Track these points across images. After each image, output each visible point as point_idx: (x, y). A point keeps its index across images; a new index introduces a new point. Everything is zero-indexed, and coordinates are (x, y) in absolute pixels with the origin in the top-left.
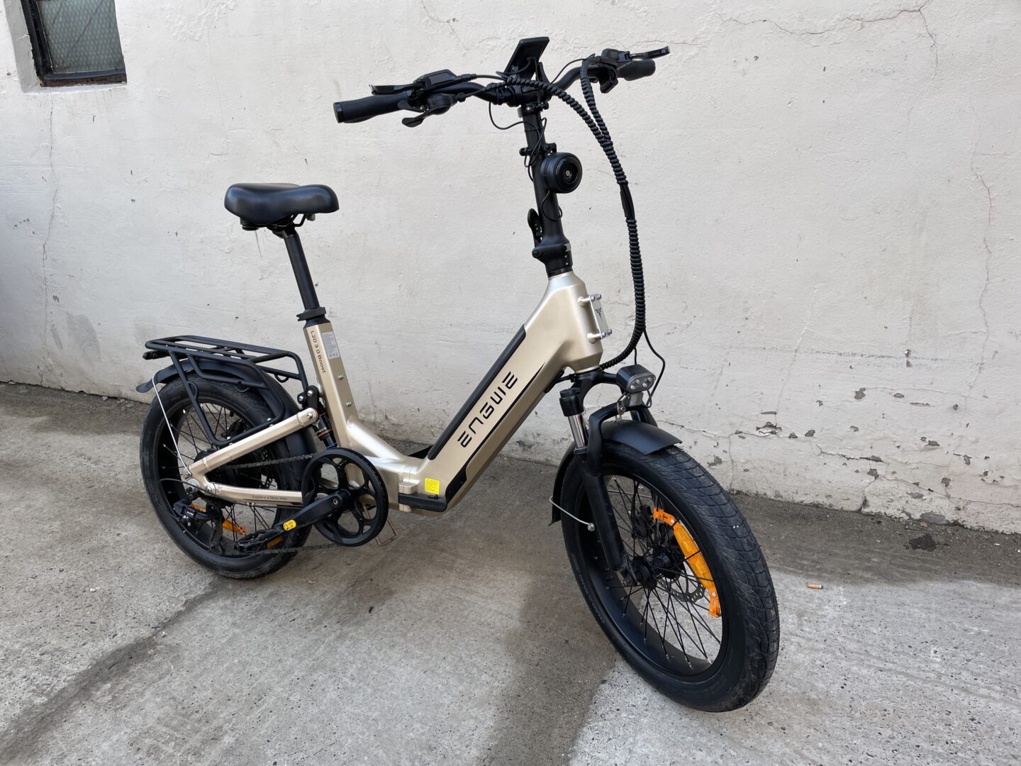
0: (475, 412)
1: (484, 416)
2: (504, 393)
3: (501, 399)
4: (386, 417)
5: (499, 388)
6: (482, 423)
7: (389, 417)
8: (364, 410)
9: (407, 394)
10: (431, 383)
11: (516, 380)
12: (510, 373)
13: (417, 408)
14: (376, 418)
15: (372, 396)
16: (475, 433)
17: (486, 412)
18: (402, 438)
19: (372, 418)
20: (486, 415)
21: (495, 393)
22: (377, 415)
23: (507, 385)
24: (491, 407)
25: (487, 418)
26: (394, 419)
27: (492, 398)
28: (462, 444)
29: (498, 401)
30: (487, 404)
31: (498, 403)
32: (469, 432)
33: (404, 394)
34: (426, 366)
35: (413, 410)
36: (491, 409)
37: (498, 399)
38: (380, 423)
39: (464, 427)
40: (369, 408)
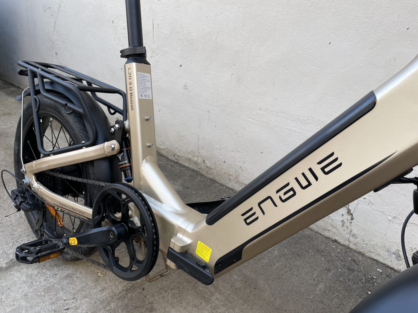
0: (270, 190)
1: (280, 198)
2: (316, 178)
3: (310, 184)
4: (204, 161)
5: (310, 170)
6: (276, 205)
7: (206, 162)
8: (192, 153)
9: (220, 150)
10: (237, 146)
11: (340, 165)
12: (332, 154)
13: (223, 160)
14: (198, 160)
15: (198, 146)
16: (264, 213)
17: (285, 193)
18: (211, 177)
19: (196, 159)
20: (284, 198)
21: (303, 174)
22: (199, 158)
23: (323, 169)
24: (292, 189)
25: (283, 201)
26: (208, 164)
27: (296, 179)
28: (245, 220)
29: (304, 186)
30: (288, 184)
31: (304, 188)
32: (256, 209)
33: (218, 149)
34: (236, 134)
35: (221, 161)
36: (291, 193)
37: (304, 183)
38: (200, 164)
39: (252, 202)
40: (195, 153)
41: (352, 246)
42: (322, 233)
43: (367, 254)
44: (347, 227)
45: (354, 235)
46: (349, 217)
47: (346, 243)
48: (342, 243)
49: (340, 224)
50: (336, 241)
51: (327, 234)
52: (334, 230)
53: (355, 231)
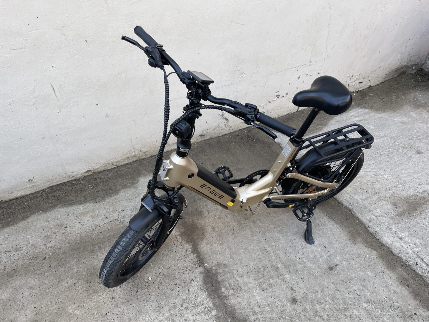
7: (142, 150)
8: (129, 153)
13: (155, 141)
14: (135, 153)
15: (133, 145)
18: (149, 156)
19: (133, 154)
26: (144, 150)
33: (150, 137)
41: (231, 131)
42: (219, 136)
43: (237, 130)
44: (227, 126)
45: (231, 127)
46: (227, 121)
47: (229, 132)
48: (228, 133)
49: (225, 126)
50: (225, 134)
51: (221, 135)
52: (223, 131)
53: (230, 125)
